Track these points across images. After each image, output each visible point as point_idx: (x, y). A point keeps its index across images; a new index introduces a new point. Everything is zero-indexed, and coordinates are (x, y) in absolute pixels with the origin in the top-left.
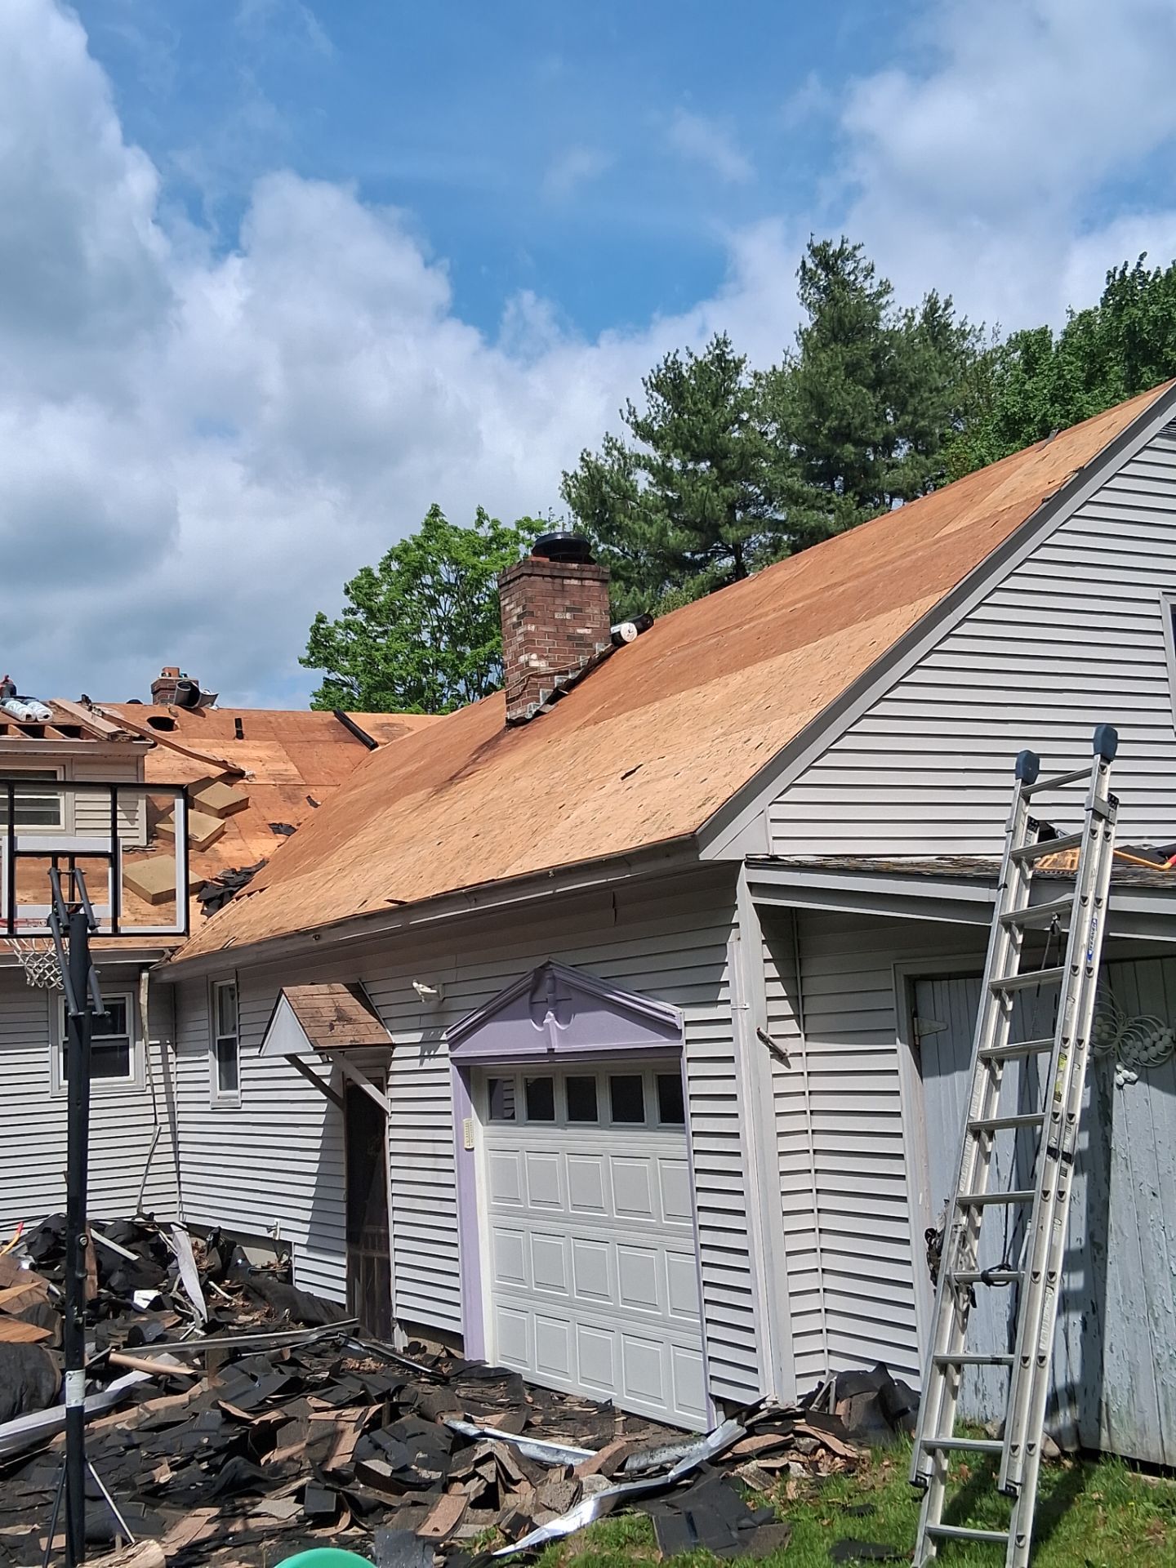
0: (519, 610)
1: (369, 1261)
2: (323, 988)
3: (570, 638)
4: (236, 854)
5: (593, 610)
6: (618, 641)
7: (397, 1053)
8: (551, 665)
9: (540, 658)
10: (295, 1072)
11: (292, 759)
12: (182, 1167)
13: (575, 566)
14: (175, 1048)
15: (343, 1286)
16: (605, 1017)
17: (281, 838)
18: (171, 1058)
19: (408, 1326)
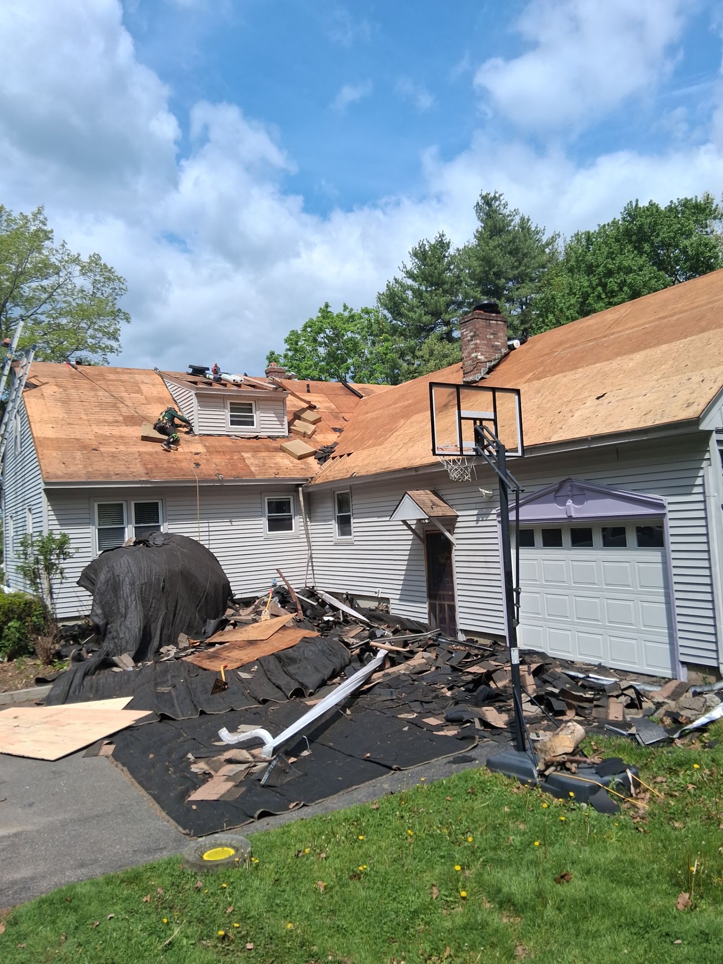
0: (472, 334)
1: (442, 607)
2: (422, 492)
3: (493, 346)
4: (323, 440)
5: (501, 334)
6: (512, 348)
7: (459, 519)
8: (486, 358)
9: (482, 354)
10: (405, 527)
11: (331, 401)
12: (314, 568)
13: (494, 315)
14: (310, 519)
15: (426, 616)
16: (609, 501)
17: (338, 434)
18: (309, 523)
19: (466, 632)
